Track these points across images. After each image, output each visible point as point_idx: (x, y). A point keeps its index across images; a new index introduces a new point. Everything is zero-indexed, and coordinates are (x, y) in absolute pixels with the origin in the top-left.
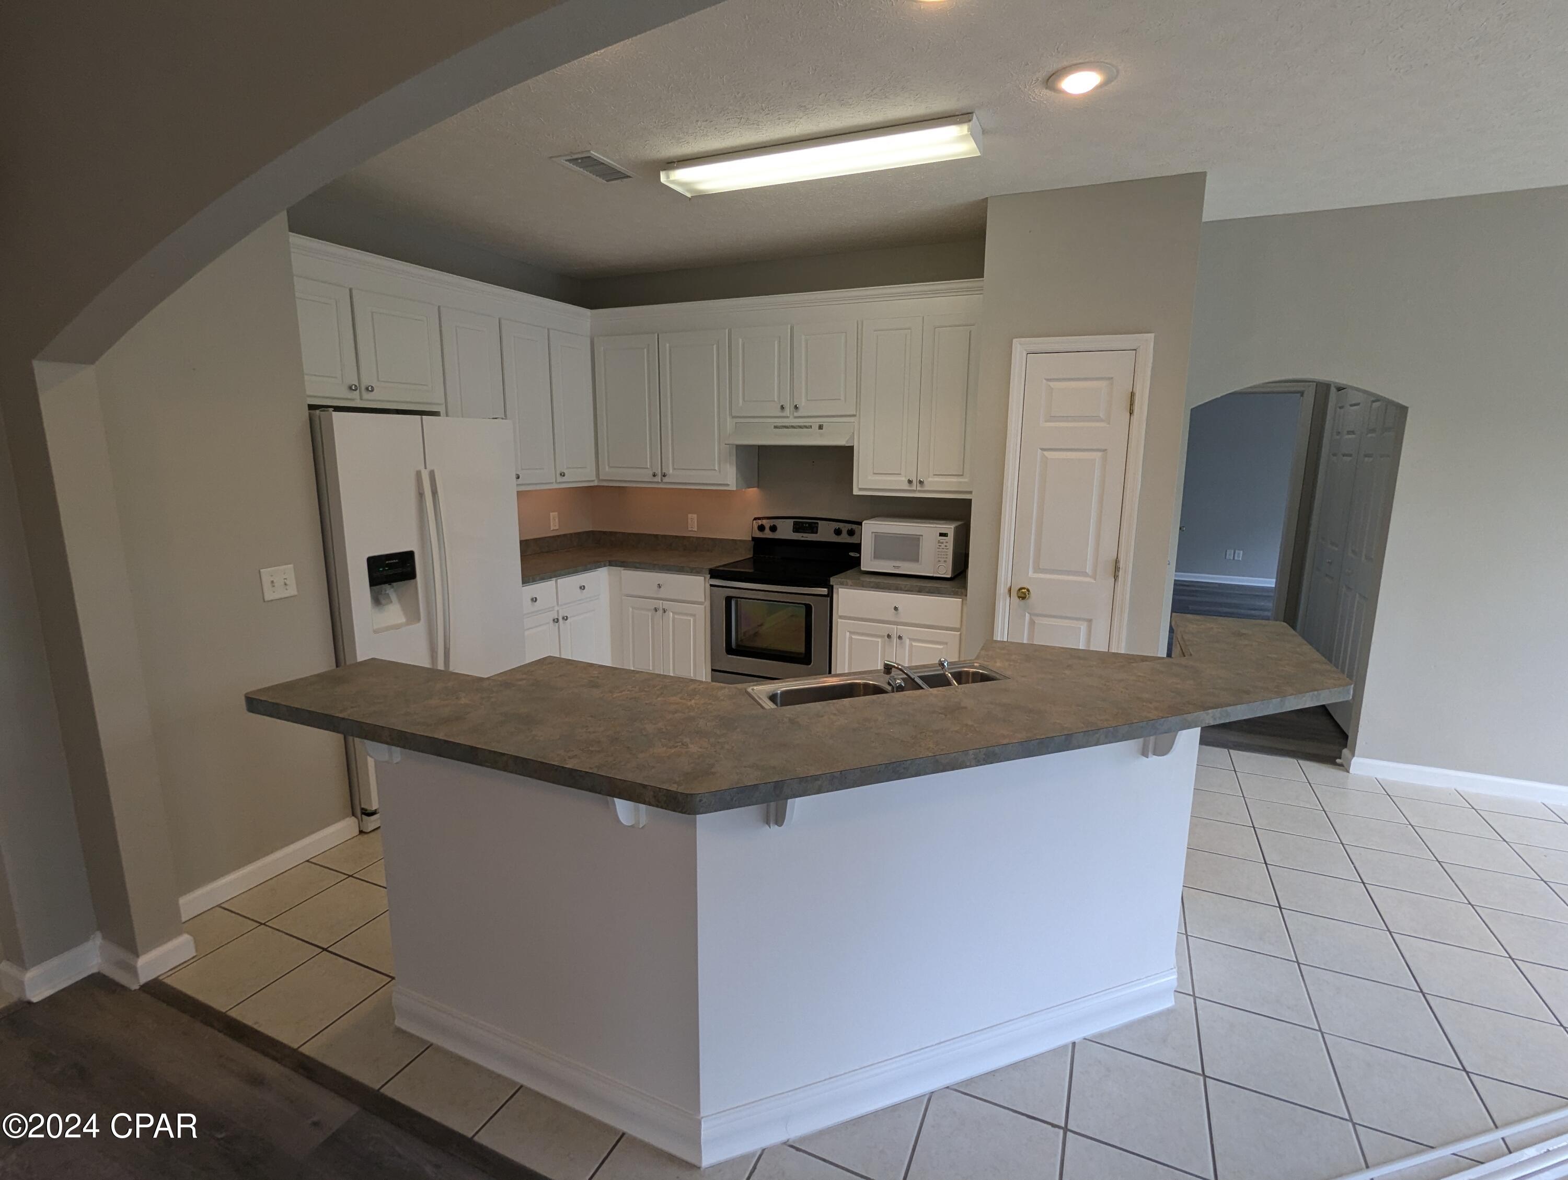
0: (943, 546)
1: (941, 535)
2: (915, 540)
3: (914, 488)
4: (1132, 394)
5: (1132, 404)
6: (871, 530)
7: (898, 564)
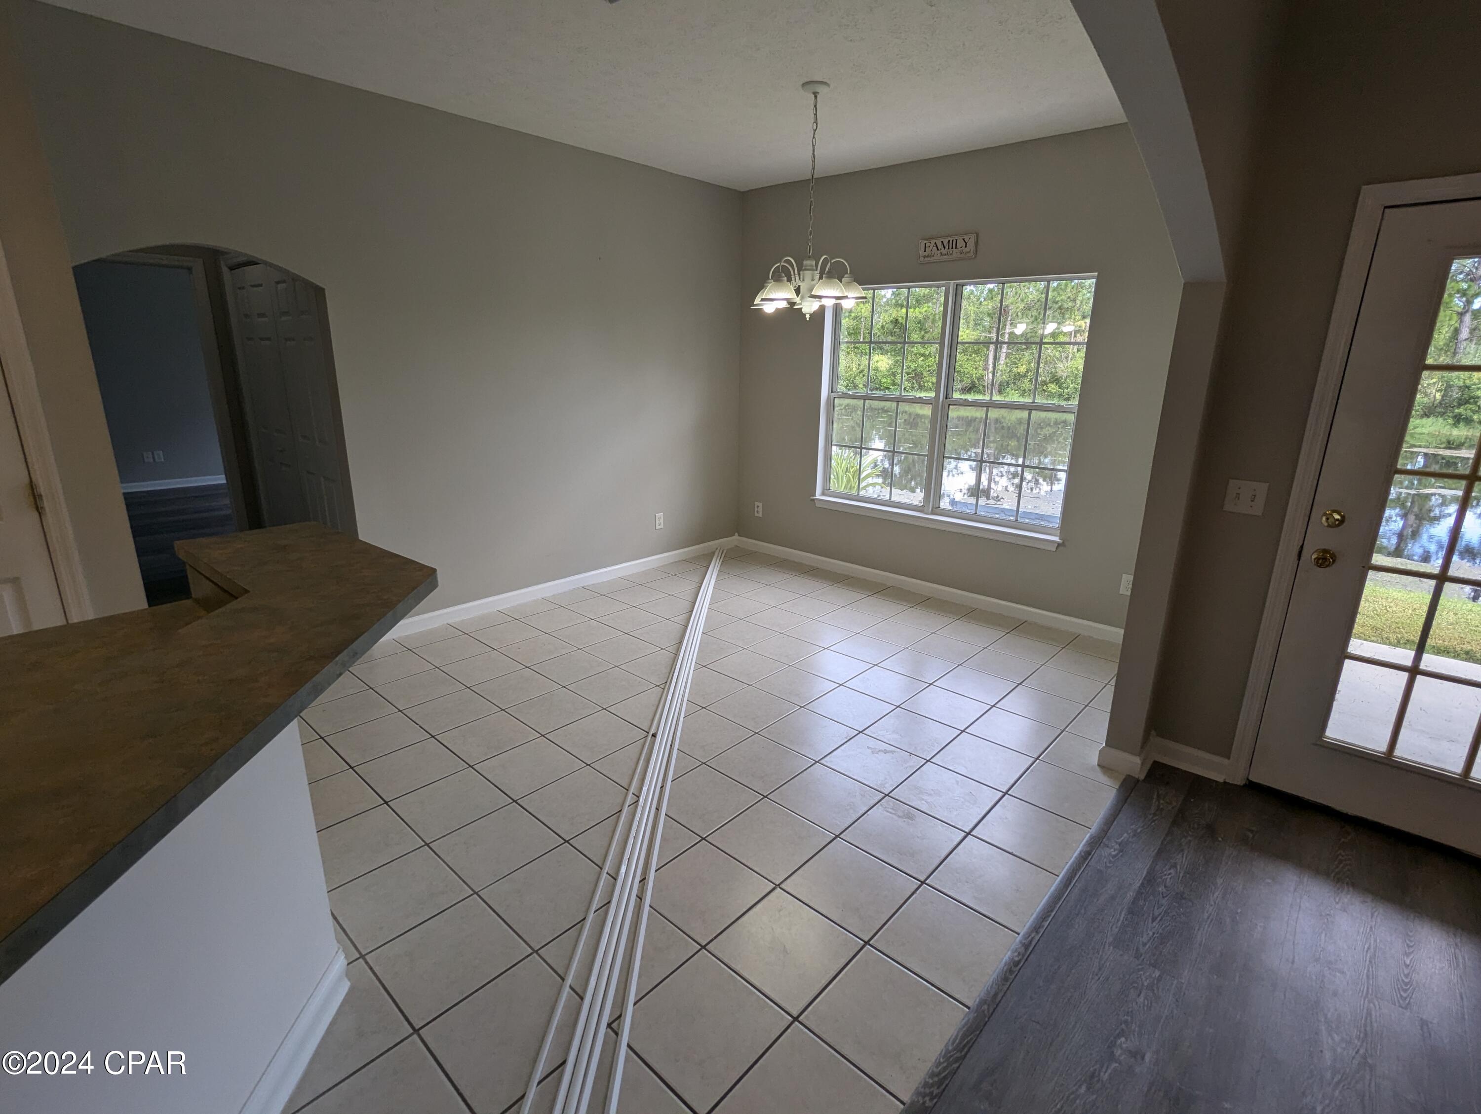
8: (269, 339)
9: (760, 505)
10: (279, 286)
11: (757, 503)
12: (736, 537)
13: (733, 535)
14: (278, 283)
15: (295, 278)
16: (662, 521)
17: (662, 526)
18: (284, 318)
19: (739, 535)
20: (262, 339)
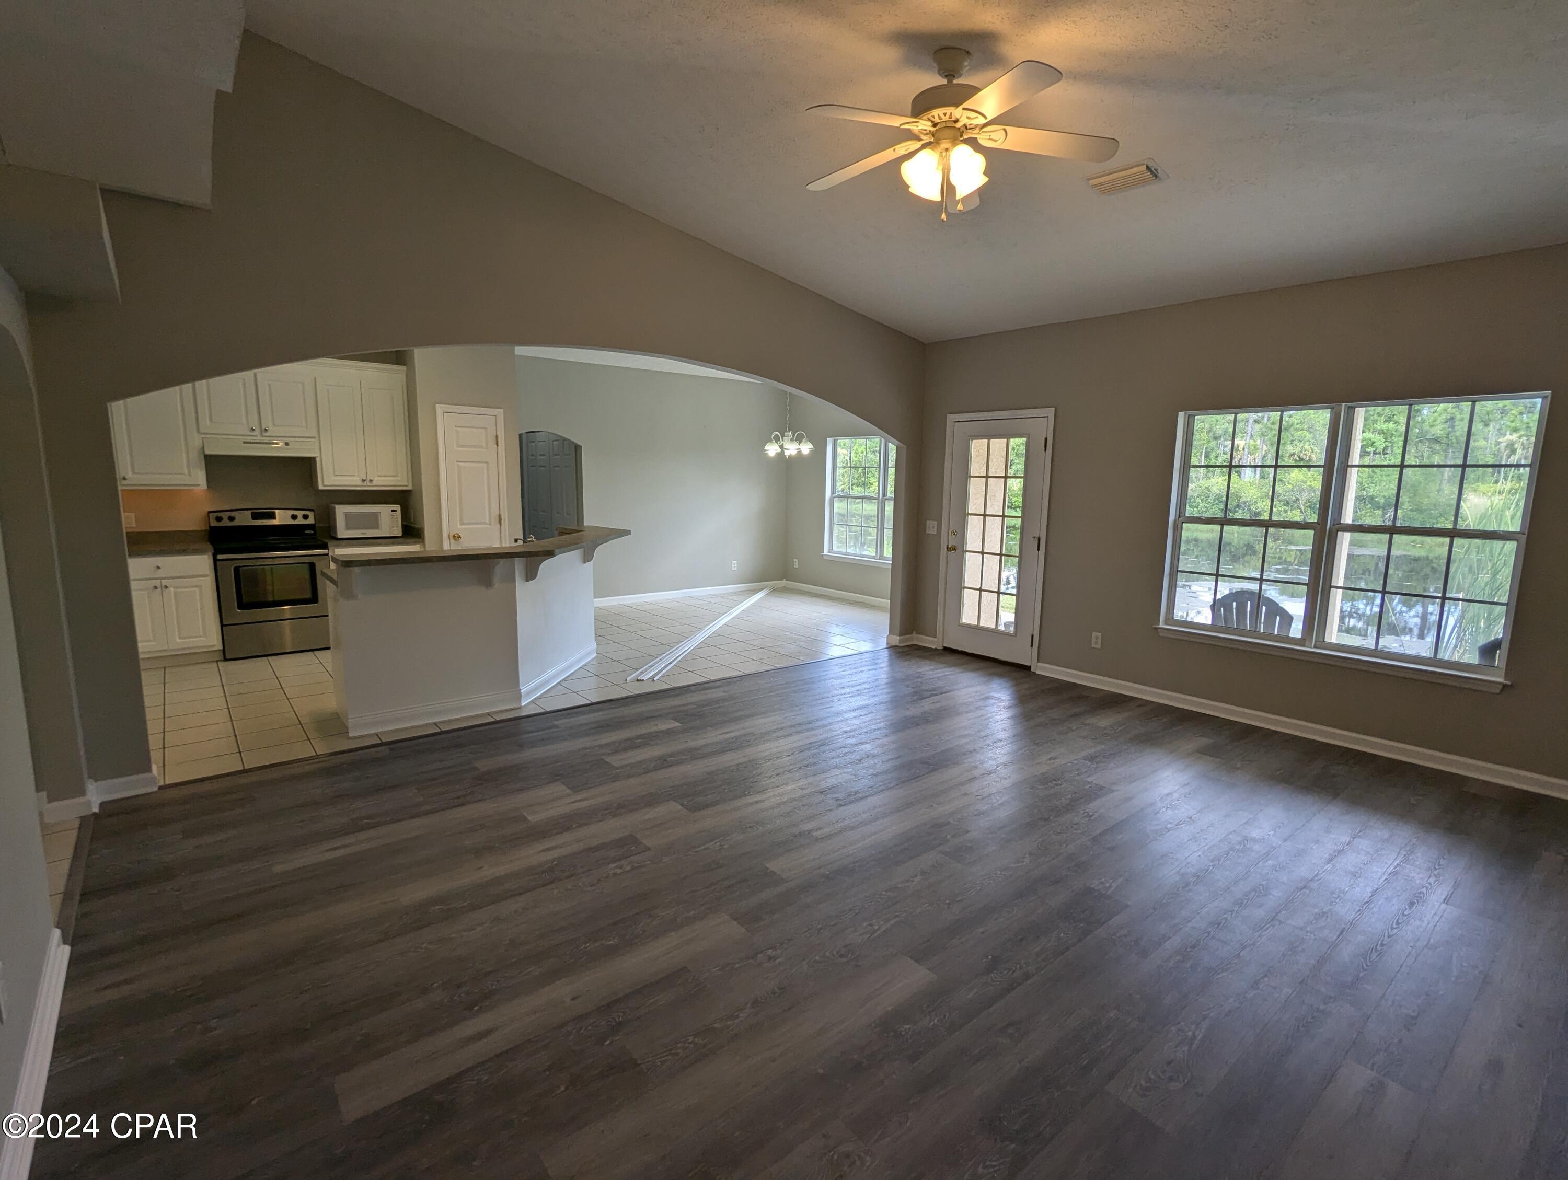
0: (395, 517)
1: (393, 511)
2: (375, 516)
3: (366, 484)
4: (497, 436)
5: (497, 442)
6: (341, 511)
7: (364, 531)
8: (544, 466)
9: (797, 560)
10: (555, 442)
11: (795, 560)
12: (784, 581)
13: (782, 580)
14: (554, 441)
15: (565, 440)
16: (736, 566)
17: (736, 569)
18: (555, 457)
19: (786, 580)
20: (541, 466)
